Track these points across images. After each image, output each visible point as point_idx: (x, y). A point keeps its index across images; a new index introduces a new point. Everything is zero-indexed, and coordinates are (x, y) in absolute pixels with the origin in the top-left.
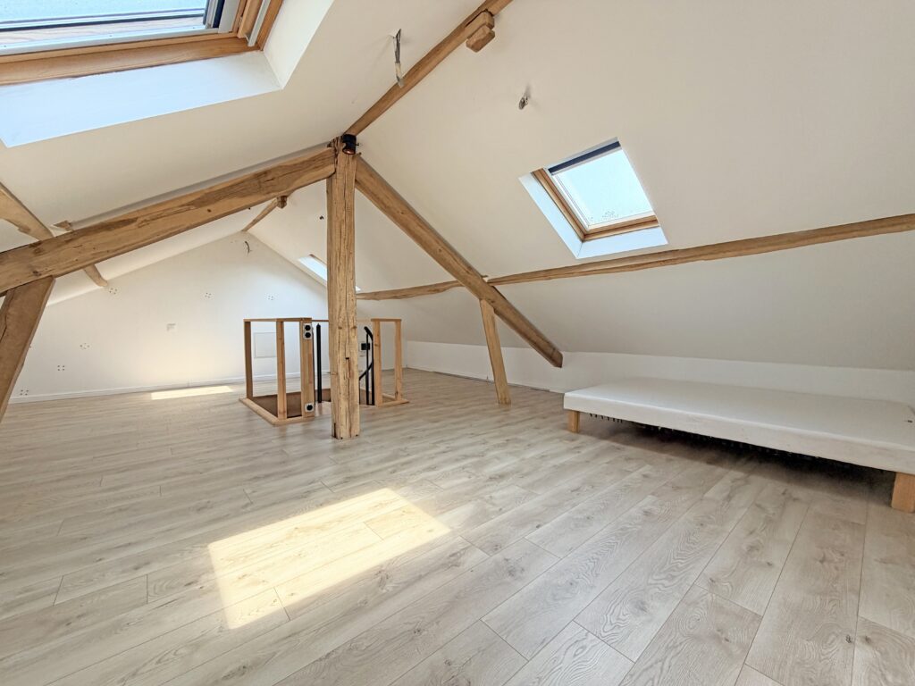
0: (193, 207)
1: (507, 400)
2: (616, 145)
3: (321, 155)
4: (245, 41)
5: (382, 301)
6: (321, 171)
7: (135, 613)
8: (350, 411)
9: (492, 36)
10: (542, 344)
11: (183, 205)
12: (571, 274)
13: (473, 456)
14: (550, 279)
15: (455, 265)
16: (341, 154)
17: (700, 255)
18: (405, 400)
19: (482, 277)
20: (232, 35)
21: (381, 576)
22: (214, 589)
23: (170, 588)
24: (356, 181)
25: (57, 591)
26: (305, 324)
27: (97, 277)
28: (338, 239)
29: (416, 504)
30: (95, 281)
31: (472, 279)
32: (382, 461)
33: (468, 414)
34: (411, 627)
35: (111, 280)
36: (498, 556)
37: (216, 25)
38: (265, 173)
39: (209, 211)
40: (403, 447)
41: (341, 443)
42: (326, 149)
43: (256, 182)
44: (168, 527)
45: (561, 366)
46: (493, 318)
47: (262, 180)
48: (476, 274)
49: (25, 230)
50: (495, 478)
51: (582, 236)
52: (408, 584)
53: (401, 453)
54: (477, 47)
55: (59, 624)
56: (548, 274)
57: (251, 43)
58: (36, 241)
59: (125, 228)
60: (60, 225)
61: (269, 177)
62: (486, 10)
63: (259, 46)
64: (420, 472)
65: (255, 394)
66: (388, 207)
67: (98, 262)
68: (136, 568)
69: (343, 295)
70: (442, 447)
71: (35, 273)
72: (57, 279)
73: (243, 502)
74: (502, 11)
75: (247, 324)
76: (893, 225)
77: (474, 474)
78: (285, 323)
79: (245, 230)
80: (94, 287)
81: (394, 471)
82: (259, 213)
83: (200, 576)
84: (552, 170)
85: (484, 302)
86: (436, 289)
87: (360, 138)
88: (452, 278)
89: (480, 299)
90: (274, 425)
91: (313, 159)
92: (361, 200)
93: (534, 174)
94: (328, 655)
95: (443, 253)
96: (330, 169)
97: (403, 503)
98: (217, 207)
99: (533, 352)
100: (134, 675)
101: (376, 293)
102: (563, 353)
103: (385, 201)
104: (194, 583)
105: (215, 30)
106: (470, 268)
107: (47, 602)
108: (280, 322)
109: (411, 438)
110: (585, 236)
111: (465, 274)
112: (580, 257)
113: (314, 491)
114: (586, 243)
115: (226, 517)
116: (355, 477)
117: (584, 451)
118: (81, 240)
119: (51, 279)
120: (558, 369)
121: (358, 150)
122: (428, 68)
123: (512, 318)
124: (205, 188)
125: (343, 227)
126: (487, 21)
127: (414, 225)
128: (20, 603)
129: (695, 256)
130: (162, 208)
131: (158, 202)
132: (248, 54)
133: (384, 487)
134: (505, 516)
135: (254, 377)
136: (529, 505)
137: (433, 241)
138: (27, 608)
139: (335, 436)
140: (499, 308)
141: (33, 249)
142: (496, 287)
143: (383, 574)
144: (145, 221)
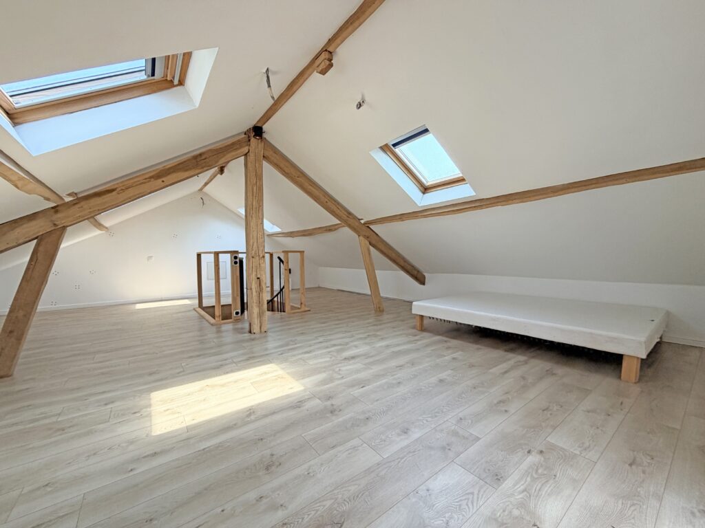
0: (152, 180)
1: (381, 309)
2: (426, 131)
3: (239, 141)
4: (172, 81)
5: (295, 238)
6: (239, 151)
7: (101, 426)
8: (261, 315)
9: (331, 65)
10: (409, 268)
11: (146, 179)
12: (417, 217)
13: (340, 345)
14: (403, 220)
15: (338, 212)
16: (253, 140)
17: (498, 202)
18: (307, 309)
19: (359, 220)
20: (165, 78)
21: (250, 412)
22: (149, 416)
23: (123, 415)
24: (264, 156)
25: (59, 414)
26: (234, 254)
27: (99, 226)
28: (251, 197)
29: (288, 373)
30: (97, 228)
31: (351, 221)
32: (276, 348)
33: (349, 318)
34: (257, 437)
35: (111, 227)
36: (329, 403)
37: (153, 74)
38: (201, 155)
39: (163, 181)
40: (294, 339)
41: (253, 336)
42: (244, 136)
43: (194, 161)
44: (130, 383)
45: (424, 284)
46: (369, 250)
47: (198, 160)
48: (355, 218)
49: (48, 199)
50: (348, 359)
51: (423, 190)
52: (266, 416)
53: (292, 343)
54: (323, 72)
55: (59, 430)
56: (402, 217)
57: (176, 82)
58: (54, 205)
59: (110, 194)
60: (69, 195)
61: (203, 157)
62: (326, 50)
63: (181, 83)
64: (299, 354)
65: (204, 305)
66: (288, 174)
67: (96, 215)
68: (106, 404)
69: (255, 235)
70: (321, 339)
71: (55, 225)
72: (68, 228)
73: (178, 371)
74: (338, 49)
75: (199, 256)
76: (617, 180)
77: (335, 356)
78: (220, 255)
79: (201, 189)
80: (98, 232)
81: (282, 354)
82: (208, 177)
83: (141, 409)
84: (394, 145)
85: (361, 238)
86: (329, 229)
87: (265, 128)
88: (336, 221)
89: (359, 236)
90: (212, 325)
91: (233, 144)
92: (267, 168)
93: (381, 148)
94: (204, 449)
95: (329, 203)
96: (245, 150)
97: (281, 372)
98: (168, 179)
99: (402, 273)
100: (95, 454)
101: (292, 233)
102: (425, 274)
103: (285, 169)
104: (138, 413)
105: (153, 78)
106: (350, 213)
107: (54, 419)
108: (217, 254)
109: (302, 333)
110: (425, 189)
111: (346, 217)
112: (422, 205)
113: (226, 365)
114: (426, 195)
115: (166, 379)
116: (254, 357)
117: (419, 343)
118: (83, 203)
119: (64, 228)
120: (422, 286)
121: (264, 135)
122: (299, 84)
123: (383, 249)
124: (160, 167)
125: (255, 188)
126: (327, 57)
127: (306, 185)
128: (37, 420)
129: (494, 203)
130: (132, 181)
131: (131, 177)
132: (175, 88)
133: (271, 363)
134: (344, 380)
135: (203, 293)
136: (363, 375)
137: (321, 196)
138: (42, 422)
139: (250, 332)
140: (374, 242)
141: (53, 210)
142: (371, 226)
143: (251, 411)
144: (122, 190)
